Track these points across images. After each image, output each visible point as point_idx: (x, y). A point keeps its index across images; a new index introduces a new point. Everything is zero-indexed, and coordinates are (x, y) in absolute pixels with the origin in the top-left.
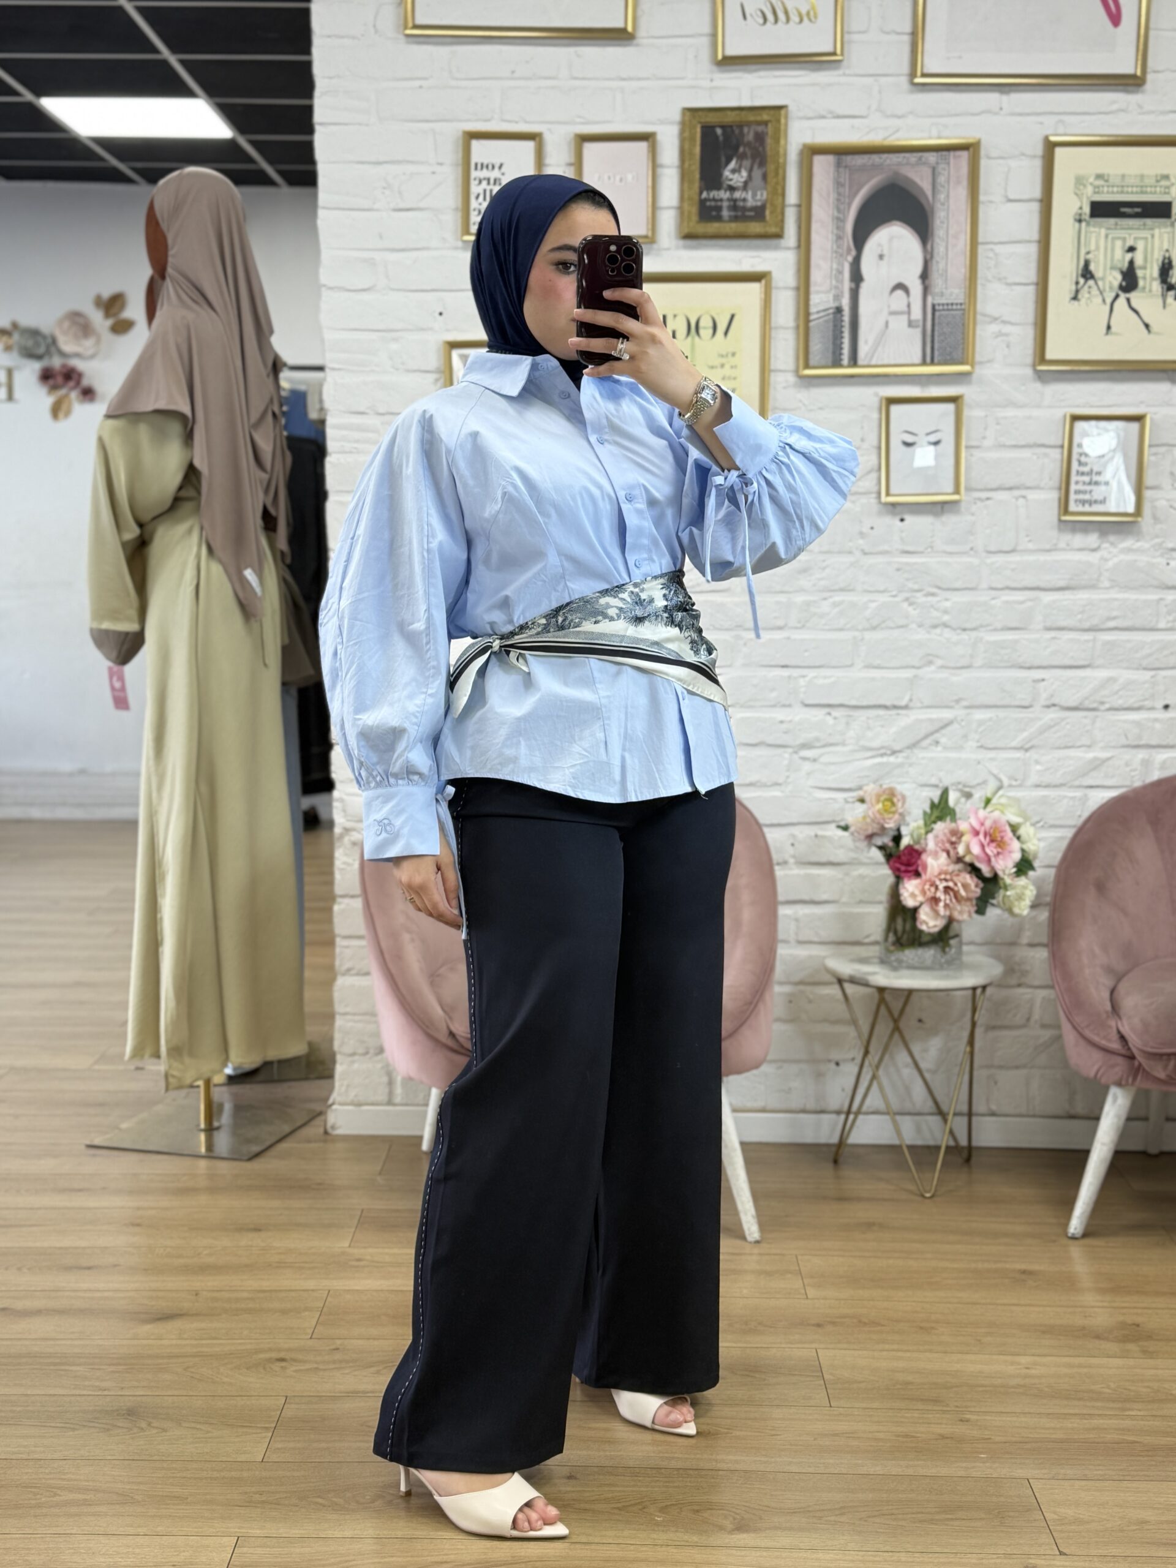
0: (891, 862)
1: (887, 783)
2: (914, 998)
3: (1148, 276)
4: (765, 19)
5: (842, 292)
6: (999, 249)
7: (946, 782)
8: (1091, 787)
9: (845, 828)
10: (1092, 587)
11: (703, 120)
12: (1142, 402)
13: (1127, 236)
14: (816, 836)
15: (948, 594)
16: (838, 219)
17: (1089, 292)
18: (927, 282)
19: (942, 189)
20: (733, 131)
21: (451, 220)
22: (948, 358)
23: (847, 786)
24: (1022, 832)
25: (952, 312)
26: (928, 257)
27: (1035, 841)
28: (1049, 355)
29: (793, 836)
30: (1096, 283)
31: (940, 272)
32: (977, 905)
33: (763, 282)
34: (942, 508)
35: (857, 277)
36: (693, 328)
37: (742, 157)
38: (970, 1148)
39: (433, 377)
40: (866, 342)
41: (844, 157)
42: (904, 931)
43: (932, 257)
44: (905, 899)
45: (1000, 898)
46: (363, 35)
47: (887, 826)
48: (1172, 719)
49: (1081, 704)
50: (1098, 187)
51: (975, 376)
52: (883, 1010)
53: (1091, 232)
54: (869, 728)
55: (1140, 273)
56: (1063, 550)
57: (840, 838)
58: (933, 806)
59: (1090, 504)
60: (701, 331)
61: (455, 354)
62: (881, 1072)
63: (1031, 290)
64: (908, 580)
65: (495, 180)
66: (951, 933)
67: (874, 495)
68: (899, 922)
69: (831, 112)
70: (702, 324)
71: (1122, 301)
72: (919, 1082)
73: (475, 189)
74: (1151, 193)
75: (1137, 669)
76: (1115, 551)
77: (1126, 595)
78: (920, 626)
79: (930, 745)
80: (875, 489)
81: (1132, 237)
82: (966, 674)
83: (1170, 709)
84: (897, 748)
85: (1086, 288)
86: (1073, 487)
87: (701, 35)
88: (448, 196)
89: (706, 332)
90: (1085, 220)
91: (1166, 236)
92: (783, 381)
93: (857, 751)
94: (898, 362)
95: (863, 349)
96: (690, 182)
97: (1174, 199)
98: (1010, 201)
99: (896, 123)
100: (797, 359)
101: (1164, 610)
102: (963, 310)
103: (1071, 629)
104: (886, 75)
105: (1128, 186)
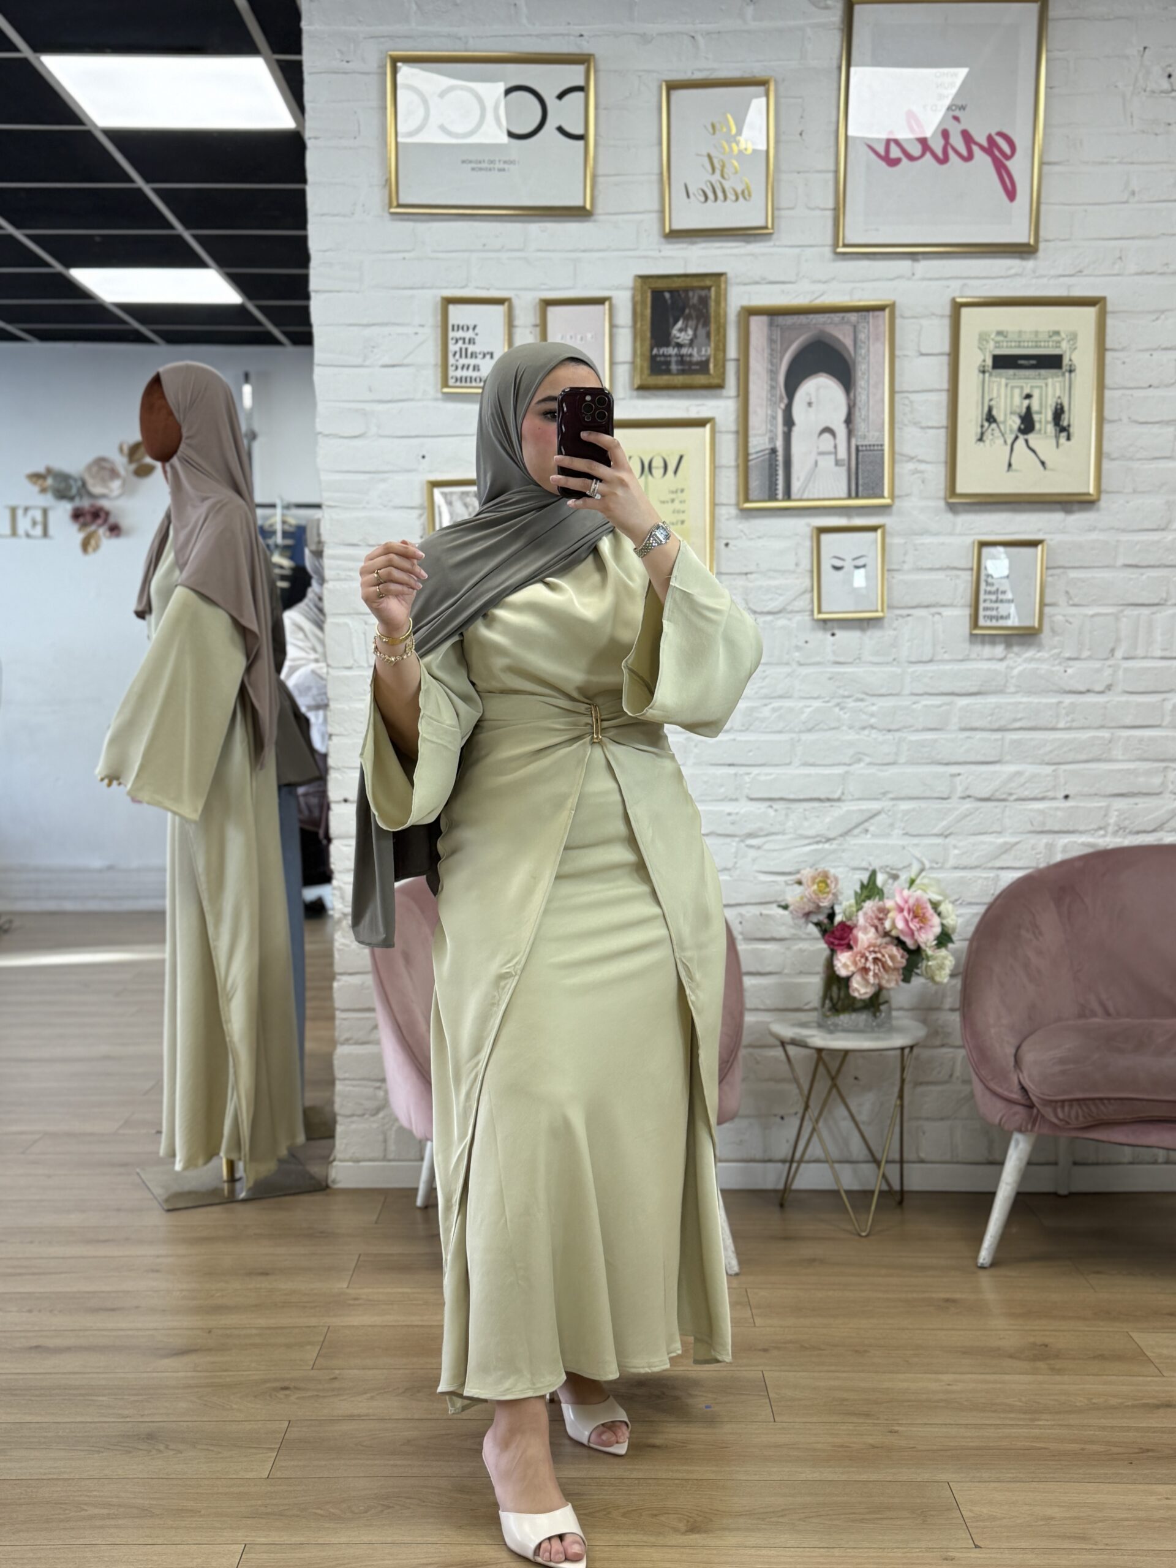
0: (826, 937)
1: (822, 867)
2: (850, 1058)
3: (1043, 420)
4: (706, 198)
5: (776, 435)
6: (913, 397)
7: (876, 864)
8: (1002, 868)
9: (785, 907)
10: (1001, 691)
11: (653, 286)
12: (1040, 530)
13: (1024, 385)
14: (761, 914)
15: (874, 700)
16: (771, 371)
17: (992, 434)
18: (851, 426)
19: (863, 345)
20: (679, 295)
21: (431, 376)
22: (870, 492)
23: (787, 870)
24: (942, 908)
25: (874, 452)
26: (852, 404)
27: (953, 917)
28: (960, 489)
29: (741, 915)
30: (998, 427)
31: (863, 417)
32: (903, 974)
33: (708, 427)
34: (868, 624)
35: (789, 422)
36: (646, 468)
37: (687, 318)
38: (902, 1192)
39: (416, 512)
40: (798, 479)
41: (775, 318)
42: (839, 998)
43: (855, 404)
44: (839, 968)
45: (924, 968)
46: (353, 214)
47: (822, 904)
48: (1072, 807)
49: (992, 795)
50: (997, 342)
51: (895, 508)
52: (821, 1069)
53: (994, 382)
54: (806, 819)
55: (1036, 417)
56: (974, 660)
57: (782, 916)
58: (863, 886)
60: (654, 471)
61: (437, 492)
62: (821, 1124)
63: (943, 432)
65: (470, 340)
66: (881, 1000)
67: (808, 613)
68: (835, 989)
69: (764, 279)
70: (654, 464)
71: (1021, 442)
72: (856, 1133)
73: (453, 347)
74: (1045, 347)
75: (1041, 764)
76: (1019, 660)
77: (1030, 699)
78: (851, 727)
79: (861, 832)
80: (809, 607)
82: (892, 770)
83: (1070, 799)
84: (831, 836)
85: (990, 431)
86: (982, 605)
87: (650, 212)
88: (430, 353)
89: (658, 472)
90: (988, 371)
91: (1058, 385)
92: (727, 512)
93: (796, 839)
94: (826, 496)
95: (796, 485)
96: (643, 340)
97: (1065, 352)
98: (922, 355)
99: (821, 287)
100: (738, 494)
101: (1064, 712)
102: (883, 450)
103: (982, 729)
104: (812, 246)
105: (1024, 341)
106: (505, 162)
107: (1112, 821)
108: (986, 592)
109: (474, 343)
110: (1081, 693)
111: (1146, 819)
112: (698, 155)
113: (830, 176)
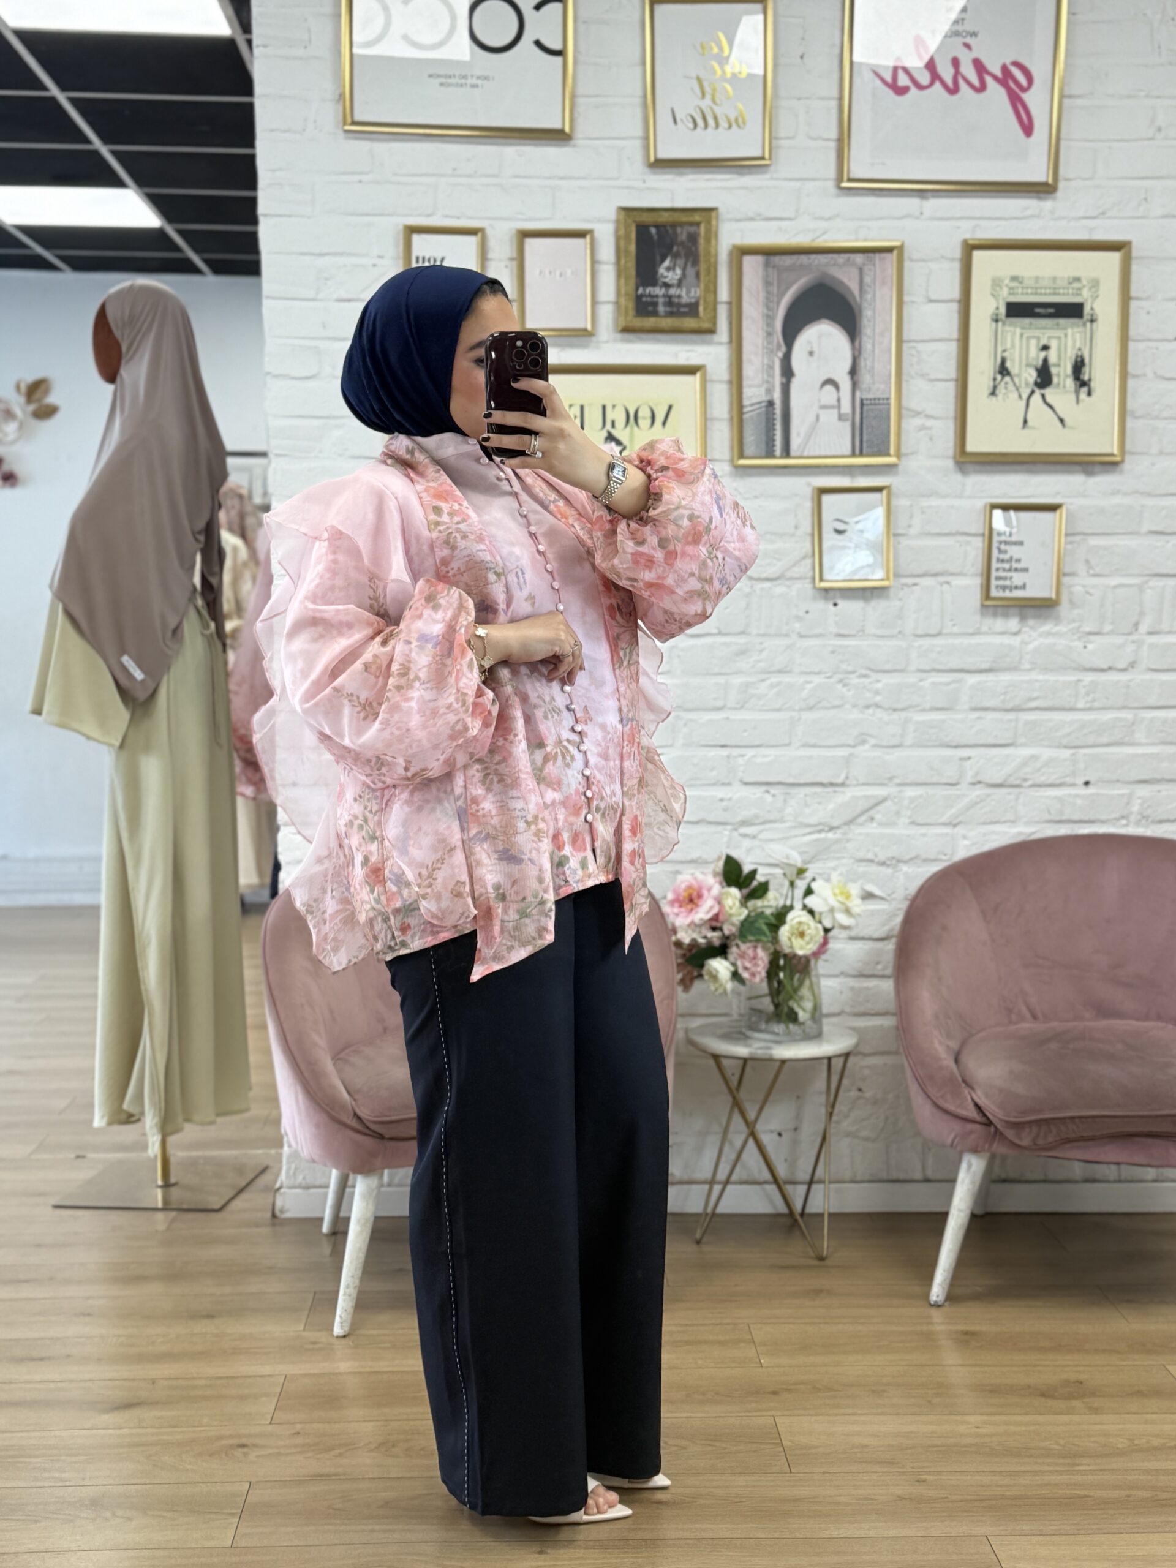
3: (1062, 374)
4: (695, 125)
5: (773, 387)
6: (920, 346)
10: (1015, 668)
11: (638, 219)
12: (1058, 493)
13: (1041, 335)
15: (879, 676)
16: (768, 316)
17: (1006, 388)
18: (855, 378)
19: (868, 289)
20: (667, 231)
22: (876, 449)
25: (879, 407)
26: (857, 353)
28: (971, 447)
30: (1012, 379)
31: (868, 368)
33: (698, 375)
34: (872, 593)
35: (788, 372)
36: (632, 418)
37: (676, 256)
40: (798, 434)
41: (771, 258)
43: (860, 353)
46: (304, 130)
48: (1092, 795)
49: (1005, 781)
50: (1011, 288)
51: (900, 468)
53: (1008, 331)
54: (807, 805)
55: (1054, 370)
56: (986, 633)
59: (1011, 590)
60: (640, 421)
63: (952, 386)
67: (809, 580)
69: (760, 215)
70: (640, 414)
71: (1037, 397)
74: (1063, 295)
75: (1058, 747)
76: (1034, 634)
77: (1046, 677)
78: (854, 706)
79: (866, 821)
80: (810, 574)
81: (1046, 336)
82: (897, 753)
83: (1091, 786)
84: (835, 824)
85: (1003, 384)
86: (994, 574)
87: (634, 138)
89: (644, 423)
90: (1001, 320)
91: (1078, 336)
93: (795, 827)
94: (829, 453)
95: (795, 442)
96: (627, 278)
97: (1086, 300)
98: (931, 301)
99: (823, 224)
100: (732, 448)
101: (1083, 691)
102: (889, 404)
103: (995, 710)
104: (814, 179)
105: (1041, 288)
106: (478, 78)
107: (1135, 808)
108: (998, 560)
110: (1103, 670)
111: (1168, 808)
112: (687, 77)
113: (834, 104)
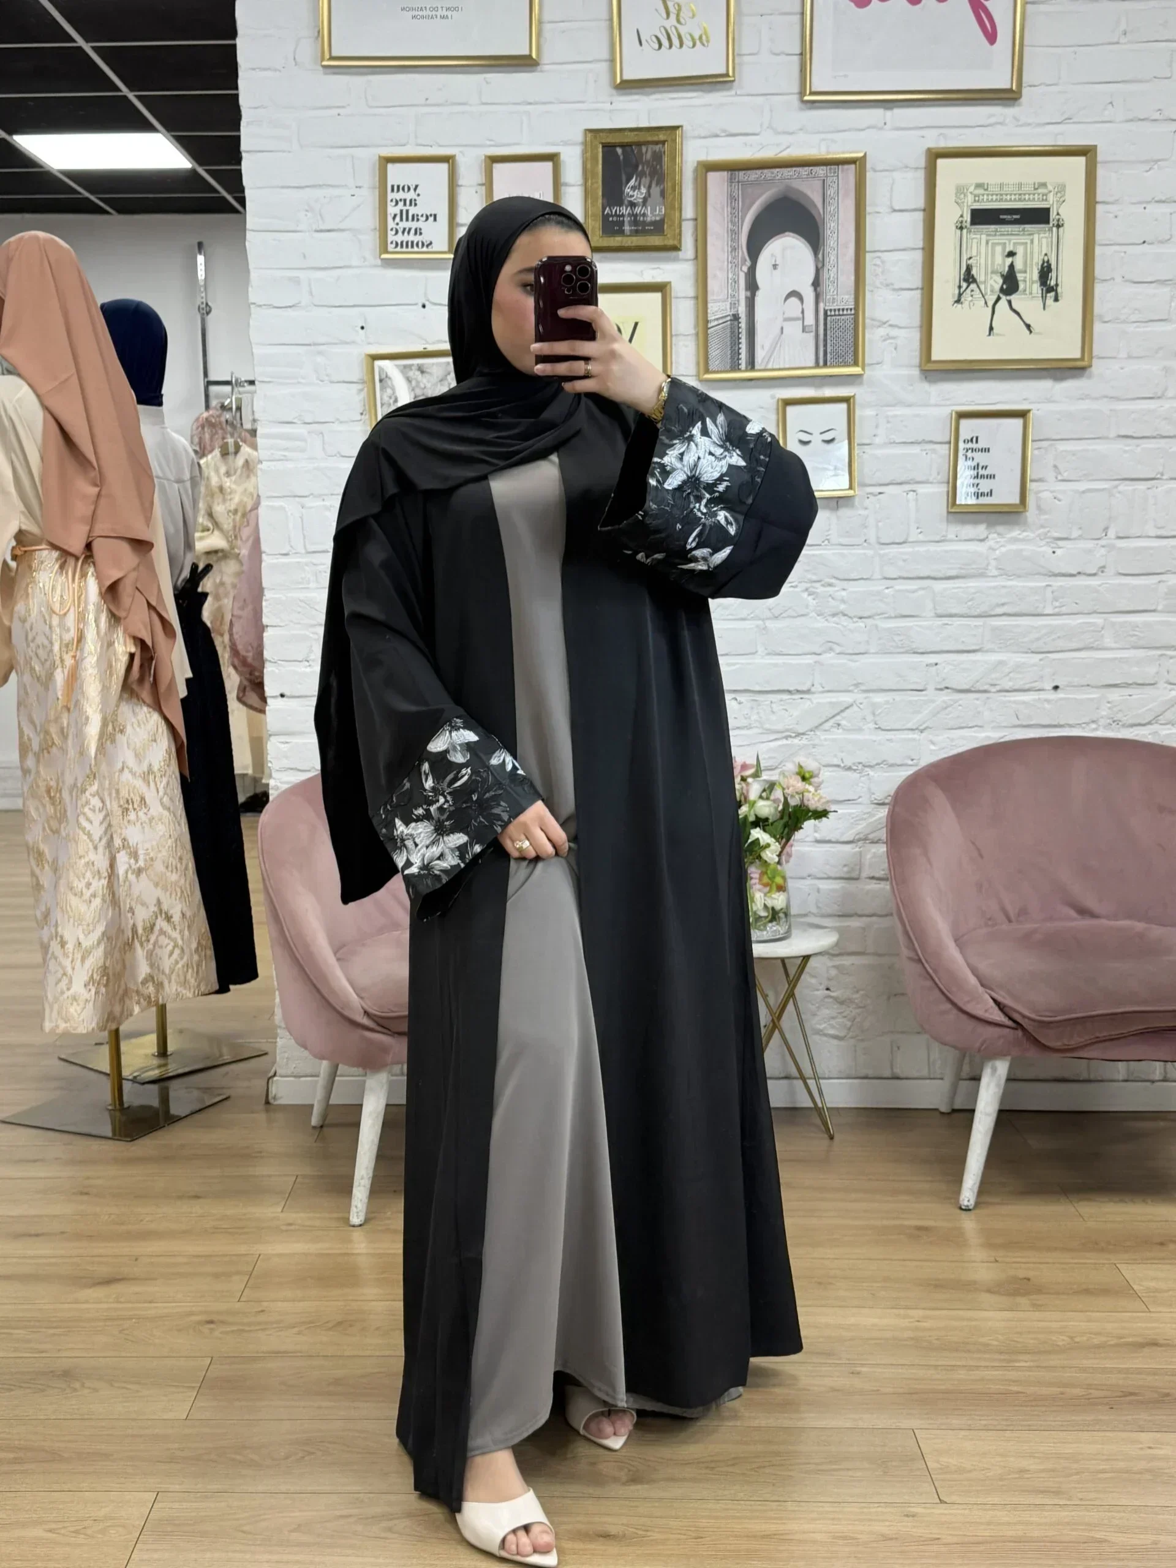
4: (660, 45)
5: (738, 301)
6: (884, 256)
10: (982, 575)
12: (1027, 399)
13: (1006, 241)
15: (845, 584)
16: (732, 231)
18: (818, 289)
19: (832, 202)
20: (633, 151)
21: (369, 240)
22: (841, 360)
25: (843, 317)
26: (820, 265)
28: (935, 356)
31: (832, 279)
33: (663, 292)
34: (838, 503)
35: (752, 286)
40: (763, 347)
41: (736, 173)
43: (823, 265)
46: (284, 68)
48: (1061, 699)
49: (973, 686)
50: (976, 196)
51: (865, 377)
53: (973, 238)
54: (773, 712)
55: (1020, 276)
56: (951, 541)
61: (377, 365)
63: (919, 291)
64: (807, 571)
65: (411, 201)
69: (724, 131)
71: (1003, 303)
73: (392, 210)
74: (1029, 200)
75: (1026, 652)
76: (1002, 540)
77: (1014, 583)
78: (818, 615)
79: (831, 727)
82: (863, 659)
83: (1059, 691)
84: (801, 730)
85: (968, 291)
86: (961, 481)
87: (600, 61)
88: (366, 218)
90: (966, 228)
91: (1044, 241)
93: (762, 734)
94: (794, 365)
95: (760, 354)
96: (594, 198)
97: (1053, 204)
98: (895, 211)
99: (786, 139)
100: (698, 364)
101: (1051, 596)
102: (853, 315)
103: (962, 616)
104: (777, 94)
105: (1006, 195)
106: (448, 9)
107: (1105, 713)
108: (965, 467)
109: (416, 205)
110: (1072, 575)
111: (1140, 711)
113: (797, 18)
